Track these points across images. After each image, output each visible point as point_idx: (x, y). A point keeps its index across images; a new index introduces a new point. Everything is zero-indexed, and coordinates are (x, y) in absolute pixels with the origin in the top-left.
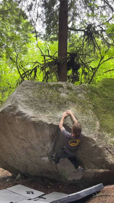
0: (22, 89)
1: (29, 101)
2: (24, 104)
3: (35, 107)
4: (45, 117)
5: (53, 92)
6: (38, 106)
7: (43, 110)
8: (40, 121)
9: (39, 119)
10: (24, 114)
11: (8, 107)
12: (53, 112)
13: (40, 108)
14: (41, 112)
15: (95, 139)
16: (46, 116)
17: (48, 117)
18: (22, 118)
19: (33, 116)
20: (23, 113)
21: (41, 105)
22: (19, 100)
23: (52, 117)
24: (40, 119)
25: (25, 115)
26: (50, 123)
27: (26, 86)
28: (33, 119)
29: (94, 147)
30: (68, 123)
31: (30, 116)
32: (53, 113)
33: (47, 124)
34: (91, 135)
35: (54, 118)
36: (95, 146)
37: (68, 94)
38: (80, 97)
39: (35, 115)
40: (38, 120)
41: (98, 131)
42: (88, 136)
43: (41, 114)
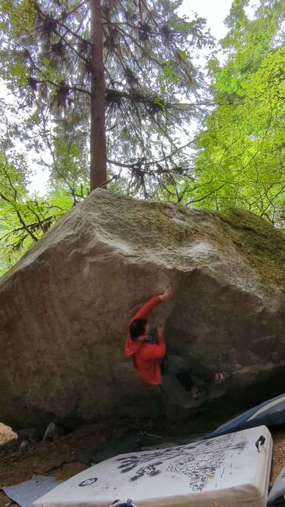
0: (95, 202)
1: (116, 225)
2: (107, 231)
3: (131, 237)
4: (157, 256)
6: (138, 235)
7: (150, 243)
8: (149, 263)
9: (144, 259)
10: (111, 249)
11: (67, 240)
12: (170, 247)
13: (142, 238)
14: (147, 246)
15: (259, 297)
16: (158, 253)
17: (163, 255)
18: (105, 259)
19: (130, 253)
20: (108, 246)
21: (143, 234)
22: (95, 222)
23: (172, 256)
24: (148, 260)
25: (114, 253)
26: (169, 267)
28: (133, 261)
30: (205, 267)
31: (125, 254)
32: (170, 249)
33: (165, 269)
34: (252, 289)
35: (175, 258)
36: (264, 311)
39: (136, 252)
40: (144, 261)
41: (261, 282)
42: (248, 291)
43: (147, 251)
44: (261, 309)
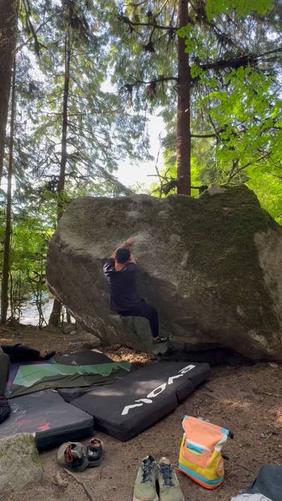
1: (78, 225)
2: (71, 231)
3: (85, 234)
5: (116, 210)
6: (89, 232)
7: (96, 238)
8: (88, 255)
10: (68, 245)
12: (110, 240)
13: (92, 235)
14: (93, 241)
15: (176, 284)
16: (99, 246)
17: (101, 248)
19: (80, 247)
20: (66, 243)
21: (94, 231)
24: (88, 252)
25: (69, 247)
26: (102, 257)
27: (78, 204)
28: (80, 253)
29: (173, 297)
31: (76, 248)
32: (110, 242)
33: (98, 259)
34: (170, 276)
36: (177, 295)
37: (141, 211)
38: (162, 215)
39: (83, 246)
40: (86, 253)
41: (184, 269)
42: (163, 278)
43: (91, 245)
44: (175, 293)
